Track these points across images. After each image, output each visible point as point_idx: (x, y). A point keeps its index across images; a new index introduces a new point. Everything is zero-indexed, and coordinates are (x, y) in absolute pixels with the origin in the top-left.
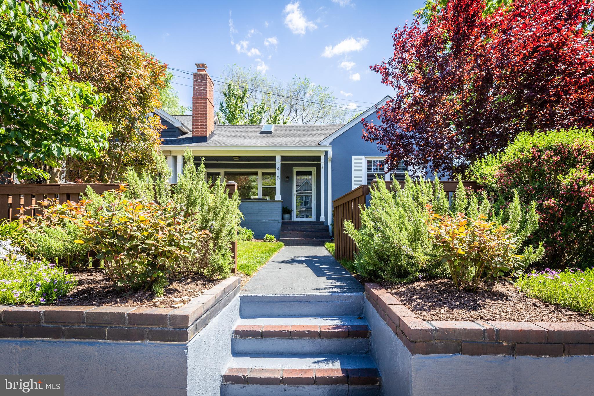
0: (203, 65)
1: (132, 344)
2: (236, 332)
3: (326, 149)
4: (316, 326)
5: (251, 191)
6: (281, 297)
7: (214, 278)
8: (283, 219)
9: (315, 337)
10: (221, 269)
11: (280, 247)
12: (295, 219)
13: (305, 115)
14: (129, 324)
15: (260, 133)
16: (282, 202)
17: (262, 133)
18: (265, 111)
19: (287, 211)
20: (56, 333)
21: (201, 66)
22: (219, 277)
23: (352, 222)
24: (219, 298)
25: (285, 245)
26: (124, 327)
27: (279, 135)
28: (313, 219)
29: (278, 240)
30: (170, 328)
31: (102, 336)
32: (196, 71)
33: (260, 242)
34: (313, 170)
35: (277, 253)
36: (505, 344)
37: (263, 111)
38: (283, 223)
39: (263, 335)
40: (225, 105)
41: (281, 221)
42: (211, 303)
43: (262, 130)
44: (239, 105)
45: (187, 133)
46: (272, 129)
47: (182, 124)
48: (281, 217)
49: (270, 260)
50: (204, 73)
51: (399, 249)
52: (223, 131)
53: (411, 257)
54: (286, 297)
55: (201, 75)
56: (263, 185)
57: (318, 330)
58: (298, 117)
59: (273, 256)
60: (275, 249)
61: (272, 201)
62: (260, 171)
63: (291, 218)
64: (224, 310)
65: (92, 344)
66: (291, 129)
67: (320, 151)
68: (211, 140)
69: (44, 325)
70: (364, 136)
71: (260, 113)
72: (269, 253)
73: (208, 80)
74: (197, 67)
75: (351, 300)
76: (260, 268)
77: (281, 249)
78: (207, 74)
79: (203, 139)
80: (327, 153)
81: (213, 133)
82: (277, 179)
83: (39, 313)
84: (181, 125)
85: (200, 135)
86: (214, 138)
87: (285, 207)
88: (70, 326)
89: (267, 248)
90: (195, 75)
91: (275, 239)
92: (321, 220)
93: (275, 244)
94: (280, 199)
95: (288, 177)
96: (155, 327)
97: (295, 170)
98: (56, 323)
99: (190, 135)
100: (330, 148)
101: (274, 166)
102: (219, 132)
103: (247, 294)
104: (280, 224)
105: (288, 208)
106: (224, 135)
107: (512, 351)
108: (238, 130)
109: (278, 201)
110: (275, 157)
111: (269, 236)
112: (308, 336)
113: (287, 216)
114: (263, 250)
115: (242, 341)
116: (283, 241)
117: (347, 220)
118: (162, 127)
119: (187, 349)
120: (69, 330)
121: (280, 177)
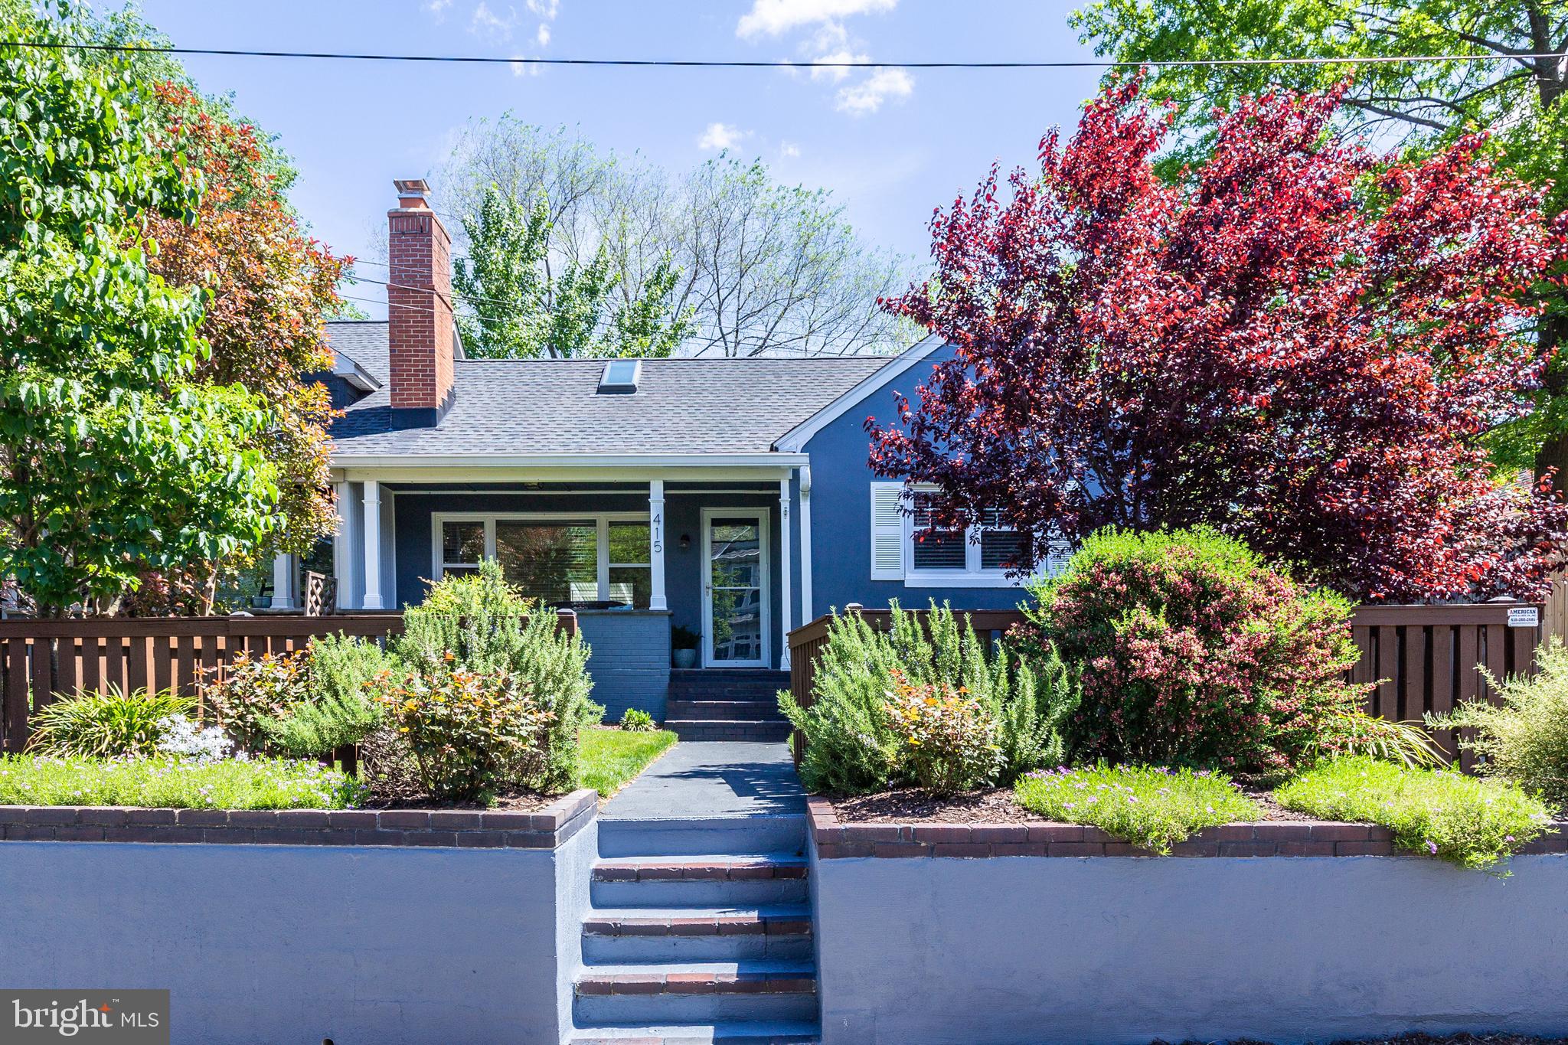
0: (416, 183)
1: (488, 852)
2: (597, 872)
3: (794, 462)
4: (723, 864)
5: (569, 566)
6: (667, 822)
7: (551, 792)
8: (674, 663)
9: (721, 878)
10: (564, 776)
11: (666, 742)
12: (709, 661)
13: (748, 284)
14: (484, 827)
15: (598, 392)
16: (670, 616)
17: (602, 390)
18: (610, 287)
19: (684, 637)
20: (397, 840)
21: (411, 189)
22: (560, 790)
23: (792, 694)
24: (577, 810)
25: (681, 740)
26: (478, 831)
27: (658, 397)
28: (764, 661)
29: (661, 725)
30: (533, 832)
31: (450, 842)
32: (397, 205)
33: (613, 731)
34: (762, 513)
35: (659, 757)
36: (923, 844)
37: (602, 286)
38: (674, 677)
39: (639, 876)
40: (470, 267)
41: (667, 670)
42: (570, 814)
43: (604, 382)
44: (517, 268)
45: (371, 392)
46: (636, 381)
47: (357, 366)
48: (668, 658)
49: (642, 772)
50: (422, 209)
51: (857, 740)
52: (482, 386)
53: (876, 754)
54: (676, 822)
55: (413, 215)
56: (611, 561)
57: (728, 867)
58: (723, 293)
59: (649, 765)
60: (654, 749)
61: (641, 614)
62: (603, 517)
63: (697, 661)
64: (581, 831)
65: (441, 851)
66: (696, 376)
67: (777, 468)
68: (449, 416)
69: (381, 829)
70: (872, 463)
71: (593, 292)
72: (640, 755)
73: (435, 230)
74: (400, 190)
75: (785, 826)
76: (624, 786)
77: (669, 749)
78: (430, 215)
79: (425, 418)
80: (796, 472)
81: (452, 395)
82: (653, 549)
83: (374, 815)
84: (352, 370)
85: (416, 403)
86: (456, 409)
87: (679, 627)
88: (412, 831)
89: (634, 746)
90: (394, 216)
91: (652, 723)
92: (782, 669)
93: (651, 734)
94: (664, 607)
95: (686, 538)
96: (515, 831)
97: (709, 513)
98: (396, 827)
99: (381, 398)
100: (803, 462)
101: (643, 504)
102: (469, 389)
103: (609, 818)
104: (666, 679)
105: (688, 629)
106: (486, 398)
107: (931, 852)
108: (526, 378)
109: (659, 613)
110: (649, 483)
111: (635, 713)
112: (711, 877)
113: (685, 654)
114: (623, 749)
115: (606, 885)
116: (674, 728)
117: (783, 691)
118: (332, 414)
119: (554, 856)
120: (411, 835)
121: (662, 544)
